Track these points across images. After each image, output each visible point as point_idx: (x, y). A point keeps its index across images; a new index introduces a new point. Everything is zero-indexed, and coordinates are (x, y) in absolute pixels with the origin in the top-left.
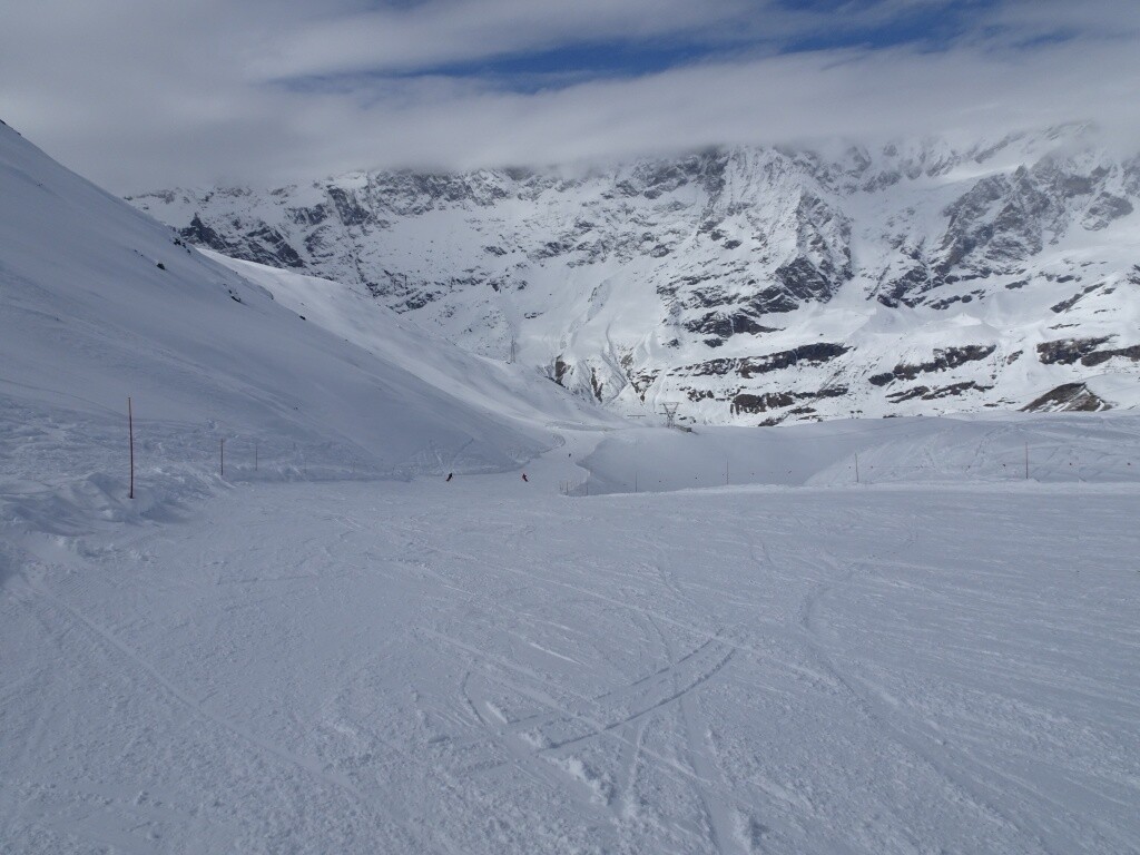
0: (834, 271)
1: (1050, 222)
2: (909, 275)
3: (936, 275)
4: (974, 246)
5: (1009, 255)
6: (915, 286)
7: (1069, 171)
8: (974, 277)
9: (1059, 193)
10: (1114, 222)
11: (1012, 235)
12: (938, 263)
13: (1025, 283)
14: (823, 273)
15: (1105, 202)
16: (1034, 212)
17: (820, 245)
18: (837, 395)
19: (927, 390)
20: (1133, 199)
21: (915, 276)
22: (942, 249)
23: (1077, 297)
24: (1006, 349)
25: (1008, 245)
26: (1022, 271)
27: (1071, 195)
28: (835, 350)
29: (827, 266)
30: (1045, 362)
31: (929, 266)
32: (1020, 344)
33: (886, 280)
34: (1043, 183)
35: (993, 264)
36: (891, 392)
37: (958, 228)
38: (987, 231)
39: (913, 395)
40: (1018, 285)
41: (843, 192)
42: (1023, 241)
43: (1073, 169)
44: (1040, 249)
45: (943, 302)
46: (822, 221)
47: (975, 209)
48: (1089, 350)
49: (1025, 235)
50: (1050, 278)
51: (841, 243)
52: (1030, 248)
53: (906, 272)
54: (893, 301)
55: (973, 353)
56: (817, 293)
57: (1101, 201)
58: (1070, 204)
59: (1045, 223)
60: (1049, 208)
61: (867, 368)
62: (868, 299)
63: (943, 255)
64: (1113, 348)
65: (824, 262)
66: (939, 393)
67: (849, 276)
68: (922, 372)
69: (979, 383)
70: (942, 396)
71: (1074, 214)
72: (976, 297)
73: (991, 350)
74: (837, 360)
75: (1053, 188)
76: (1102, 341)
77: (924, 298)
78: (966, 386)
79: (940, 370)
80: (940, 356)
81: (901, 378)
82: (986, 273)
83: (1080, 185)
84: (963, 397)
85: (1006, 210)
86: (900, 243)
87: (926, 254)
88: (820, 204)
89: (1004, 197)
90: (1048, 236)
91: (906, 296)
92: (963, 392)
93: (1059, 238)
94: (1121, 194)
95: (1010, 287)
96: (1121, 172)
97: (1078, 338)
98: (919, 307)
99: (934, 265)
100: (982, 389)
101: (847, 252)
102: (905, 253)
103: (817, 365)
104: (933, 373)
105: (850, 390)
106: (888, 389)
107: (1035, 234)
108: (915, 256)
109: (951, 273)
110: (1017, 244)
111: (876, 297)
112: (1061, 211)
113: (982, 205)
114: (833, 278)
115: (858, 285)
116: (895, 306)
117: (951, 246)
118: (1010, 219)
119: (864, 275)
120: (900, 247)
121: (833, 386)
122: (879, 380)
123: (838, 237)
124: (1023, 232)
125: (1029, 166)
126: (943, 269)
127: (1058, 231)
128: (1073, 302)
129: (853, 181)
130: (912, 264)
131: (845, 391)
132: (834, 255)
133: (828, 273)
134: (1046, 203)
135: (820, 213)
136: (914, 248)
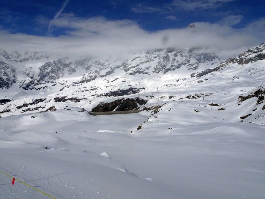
0: (10, 81)
1: (61, 72)
2: (30, 82)
3: (37, 82)
4: (45, 76)
5: (53, 79)
6: (32, 85)
7: (64, 62)
8: (46, 83)
9: (63, 67)
10: (73, 73)
11: (53, 74)
12: (37, 80)
13: (55, 85)
14: (7, 81)
15: (71, 69)
16: (57, 70)
17: (6, 74)
18: (7, 112)
19: (30, 109)
20: (76, 69)
21: (32, 83)
22: (38, 77)
23: (64, 88)
24: (48, 99)
25: (53, 76)
26: (56, 82)
27: (65, 67)
28: (8, 101)
29: (8, 80)
30: (56, 101)
31: (35, 80)
32: (51, 98)
33: (24, 83)
34: (59, 64)
35: (50, 80)
36: (22, 110)
37: (41, 72)
38: (48, 73)
39: (27, 110)
40: (54, 85)
41: (14, 62)
42: (56, 76)
43: (65, 62)
44: (59, 78)
45: (38, 89)
46: (7, 68)
47: (45, 68)
48: (64, 99)
49: (56, 75)
50: (60, 84)
51: (12, 74)
52: (57, 77)
53: (29, 81)
54: (27, 88)
55: (41, 100)
56: (5, 86)
57: (70, 69)
58: (65, 69)
59: (60, 72)
60: (61, 69)
61: (16, 105)
62: (20, 88)
63: (38, 78)
64: (68, 98)
65: (7, 78)
66: (33, 109)
67: (15, 82)
68: (30, 105)
69: (42, 107)
70: (34, 110)
71: (66, 71)
72: (46, 87)
73: (45, 99)
74: (9, 103)
75: (61, 65)
76: (66, 97)
77: (34, 88)
78: (39, 108)
79: (34, 104)
80: (34, 101)
81: (25, 107)
82: (48, 82)
83: (66, 65)
84: (38, 110)
85: (52, 69)
86: (28, 75)
87: (35, 78)
88: (5, 64)
89: (51, 66)
90: (61, 75)
91: (30, 87)
92: (38, 109)
93: (63, 76)
94: (74, 68)
95: (53, 85)
96: (74, 64)
97: (62, 97)
98: (33, 90)
99: (36, 80)
100: (42, 108)
101: (14, 76)
102: (29, 77)
103: (3, 105)
104: (32, 105)
105: (11, 110)
106: (21, 109)
107: (58, 75)
108: (32, 78)
109: (40, 82)
110: (54, 76)
111: (22, 87)
112: (63, 70)
113: (47, 68)
114: (10, 83)
115: (17, 84)
116: (27, 89)
117: (40, 76)
118: (53, 71)
119: (19, 82)
120: (28, 76)
121: (6, 110)
122: (19, 107)
123: (11, 73)
124: (55, 74)
125: (56, 61)
126: (38, 81)
127: (63, 74)
128: (63, 89)
129: (17, 59)
130: (31, 80)
131: (10, 111)
132: (10, 77)
133: (8, 81)
134: (60, 68)
135: (6, 66)
136: (32, 76)
